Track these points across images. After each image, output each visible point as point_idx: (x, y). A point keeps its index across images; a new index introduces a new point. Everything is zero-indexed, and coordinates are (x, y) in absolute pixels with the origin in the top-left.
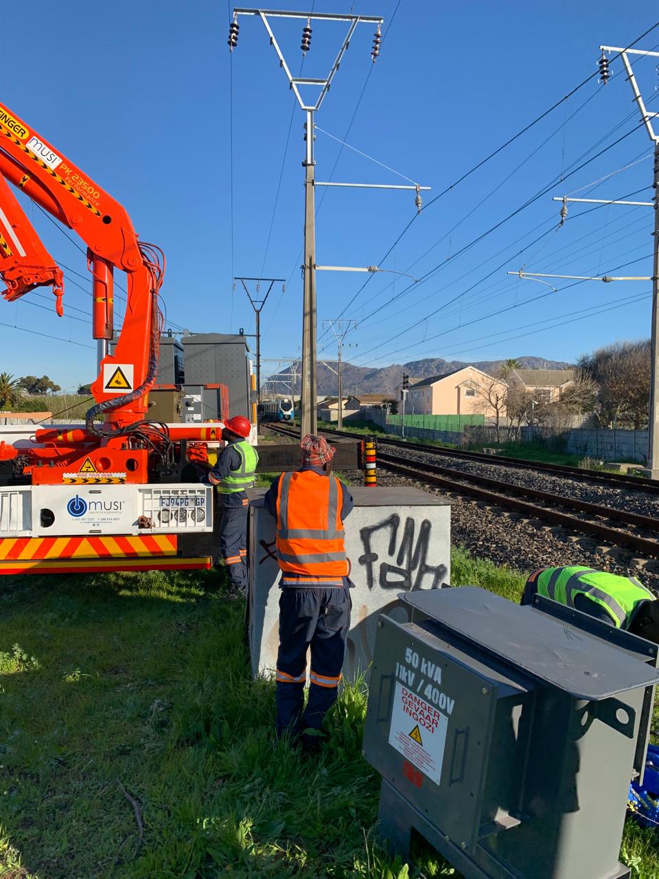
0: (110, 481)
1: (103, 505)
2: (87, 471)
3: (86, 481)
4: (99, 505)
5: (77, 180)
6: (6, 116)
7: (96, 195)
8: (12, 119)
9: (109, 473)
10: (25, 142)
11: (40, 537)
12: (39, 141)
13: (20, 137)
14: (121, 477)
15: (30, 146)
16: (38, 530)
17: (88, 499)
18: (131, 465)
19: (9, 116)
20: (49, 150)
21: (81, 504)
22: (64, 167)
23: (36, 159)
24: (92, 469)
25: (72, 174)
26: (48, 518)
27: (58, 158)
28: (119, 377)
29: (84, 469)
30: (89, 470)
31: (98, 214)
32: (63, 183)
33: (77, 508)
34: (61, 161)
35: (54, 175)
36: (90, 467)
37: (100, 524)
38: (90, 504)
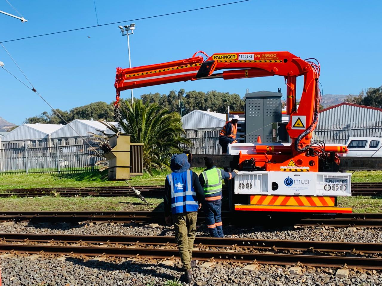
0: (302, 170)
1: (300, 182)
2: (291, 166)
3: (291, 170)
4: (298, 181)
5: (264, 56)
6: (225, 56)
7: (275, 55)
8: (227, 55)
9: (301, 167)
10: (237, 59)
11: (272, 195)
12: (242, 55)
13: (235, 59)
14: (307, 169)
15: (240, 59)
16: (271, 192)
17: (293, 178)
18: (311, 164)
19: (226, 55)
20: (247, 55)
21: (290, 180)
22: (256, 56)
23: (245, 61)
24: (294, 165)
25: (261, 56)
26: (275, 186)
27: (252, 54)
28: (299, 122)
29: (290, 165)
30: (292, 165)
31: (281, 61)
32: (260, 61)
33: (288, 182)
34: (254, 55)
35: (255, 61)
36: (292, 164)
37: (299, 190)
38: (295, 180)
